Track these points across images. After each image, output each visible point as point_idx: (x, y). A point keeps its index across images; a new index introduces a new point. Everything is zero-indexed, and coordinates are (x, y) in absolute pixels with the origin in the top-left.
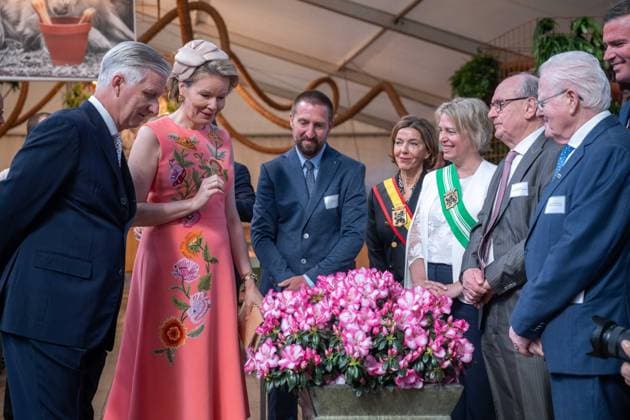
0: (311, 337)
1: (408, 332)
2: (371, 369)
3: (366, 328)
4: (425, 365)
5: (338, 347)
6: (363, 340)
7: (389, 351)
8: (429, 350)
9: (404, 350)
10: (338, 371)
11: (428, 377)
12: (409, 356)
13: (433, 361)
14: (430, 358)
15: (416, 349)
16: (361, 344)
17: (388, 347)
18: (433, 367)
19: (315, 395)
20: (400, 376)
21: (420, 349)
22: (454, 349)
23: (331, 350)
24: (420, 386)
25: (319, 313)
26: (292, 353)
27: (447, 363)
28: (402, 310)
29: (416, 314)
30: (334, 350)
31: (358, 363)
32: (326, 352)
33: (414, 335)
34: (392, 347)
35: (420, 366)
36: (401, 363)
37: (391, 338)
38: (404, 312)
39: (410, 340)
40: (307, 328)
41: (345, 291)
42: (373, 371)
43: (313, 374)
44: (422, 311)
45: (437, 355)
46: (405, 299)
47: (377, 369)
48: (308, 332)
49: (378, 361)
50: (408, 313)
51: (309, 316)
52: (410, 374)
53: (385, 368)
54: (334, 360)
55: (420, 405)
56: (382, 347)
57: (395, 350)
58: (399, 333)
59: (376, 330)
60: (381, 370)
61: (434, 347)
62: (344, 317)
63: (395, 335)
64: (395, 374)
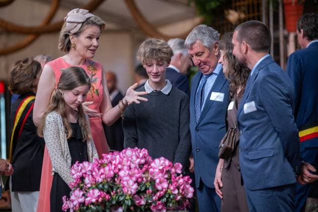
0: (103, 186)
1: (158, 181)
2: (137, 202)
3: (134, 179)
4: (167, 198)
5: (118, 191)
6: (133, 185)
7: (147, 191)
8: (169, 191)
9: (156, 191)
10: (119, 204)
11: (169, 206)
12: (158, 194)
13: (171, 197)
14: (170, 195)
15: (162, 190)
16: (132, 187)
17: (146, 189)
18: (172, 200)
20: (153, 205)
21: (164, 190)
22: (183, 190)
23: (114, 192)
24: (164, 211)
25: (107, 172)
26: (93, 194)
27: (179, 197)
28: (154, 169)
29: (161, 171)
30: (117, 193)
31: (131, 197)
32: (112, 194)
33: (161, 183)
34: (148, 189)
35: (164, 200)
36: (154, 198)
37: (148, 184)
39: (158, 184)
40: (100, 180)
41: (121, 160)
42: (139, 203)
43: (105, 206)
44: (165, 170)
45: (173, 192)
46: (155, 163)
47: (141, 202)
48: (102, 183)
49: (141, 198)
50: (157, 170)
51: (102, 174)
52: (159, 204)
53: (145, 201)
54: (117, 198)
56: (143, 189)
57: (150, 190)
58: (152, 181)
59: (140, 180)
60: (143, 202)
61: (172, 188)
62: (122, 173)
63: (150, 183)
64: (151, 204)
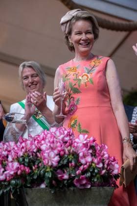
0: (24, 159)
1: (81, 154)
2: (60, 176)
3: (56, 152)
4: (91, 172)
5: (40, 164)
6: (54, 158)
7: (70, 164)
8: (93, 165)
9: (78, 165)
10: (41, 179)
11: (93, 181)
12: (82, 167)
13: (96, 171)
14: (94, 169)
15: (86, 164)
16: (53, 159)
17: (69, 162)
18: (96, 174)
19: (27, 193)
20: (76, 178)
21: (88, 164)
22: (108, 165)
23: (36, 166)
24: (89, 186)
25: (29, 146)
26: (13, 167)
27: (104, 171)
29: (85, 145)
30: (38, 167)
31: (51, 169)
32: (34, 168)
33: (84, 156)
34: (71, 162)
35: (89, 174)
36: (77, 172)
37: (71, 157)
38: (79, 144)
39: (82, 158)
40: (21, 154)
41: (45, 136)
42: (61, 177)
43: (26, 180)
44: (89, 144)
45: (97, 166)
46: (79, 139)
47: (63, 176)
48: (22, 156)
49: (64, 173)
50: (81, 145)
51: (23, 148)
52: (83, 179)
53: (68, 175)
54: (38, 172)
55: (90, 199)
56: (65, 162)
57: (73, 163)
58: (76, 155)
59: (62, 153)
60: (66, 177)
61: (96, 161)
62: (43, 147)
63: (73, 155)
64: (74, 177)
